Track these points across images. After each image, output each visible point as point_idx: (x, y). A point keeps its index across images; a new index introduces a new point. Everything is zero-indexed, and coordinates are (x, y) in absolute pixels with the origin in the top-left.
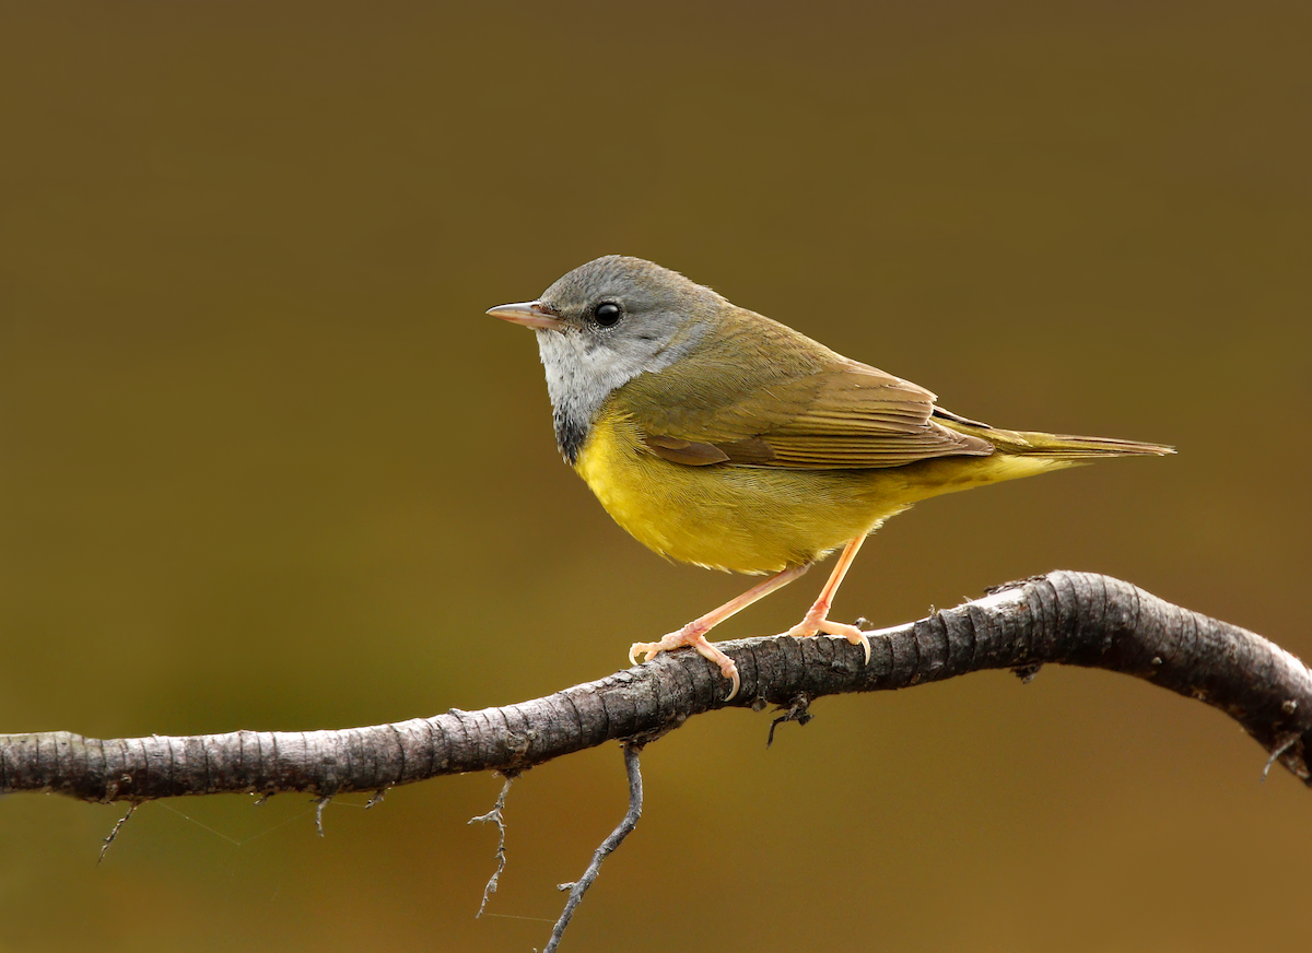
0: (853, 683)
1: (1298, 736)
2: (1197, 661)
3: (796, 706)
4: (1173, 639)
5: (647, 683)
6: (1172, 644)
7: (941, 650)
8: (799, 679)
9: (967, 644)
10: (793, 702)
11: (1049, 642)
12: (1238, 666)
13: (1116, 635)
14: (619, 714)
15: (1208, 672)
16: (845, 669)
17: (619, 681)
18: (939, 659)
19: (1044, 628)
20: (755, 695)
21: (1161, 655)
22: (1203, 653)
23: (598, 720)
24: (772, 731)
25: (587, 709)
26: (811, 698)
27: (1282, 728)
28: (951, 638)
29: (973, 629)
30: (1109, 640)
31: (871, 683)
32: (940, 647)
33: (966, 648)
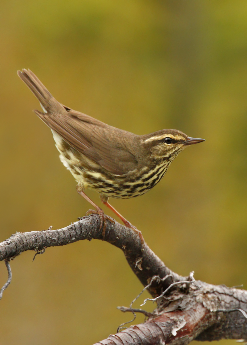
0: (56, 244)
1: (142, 258)
2: (125, 238)
3: (43, 250)
4: (121, 232)
5: (13, 244)
6: (121, 233)
7: (75, 235)
8: (45, 243)
9: (80, 233)
10: (43, 249)
11: (95, 232)
12: (134, 239)
13: (110, 231)
14: (9, 252)
15: (127, 241)
16: (55, 240)
17: (7, 243)
18: (74, 237)
19: (95, 229)
20: (36, 247)
21: (118, 236)
22: (127, 236)
23: (5, 253)
24: (35, 257)
25: (2, 251)
26: (46, 248)
27: (139, 256)
28: (77, 232)
29: (81, 229)
30: (109, 232)
31: (60, 244)
32: (75, 234)
33: (79, 234)
